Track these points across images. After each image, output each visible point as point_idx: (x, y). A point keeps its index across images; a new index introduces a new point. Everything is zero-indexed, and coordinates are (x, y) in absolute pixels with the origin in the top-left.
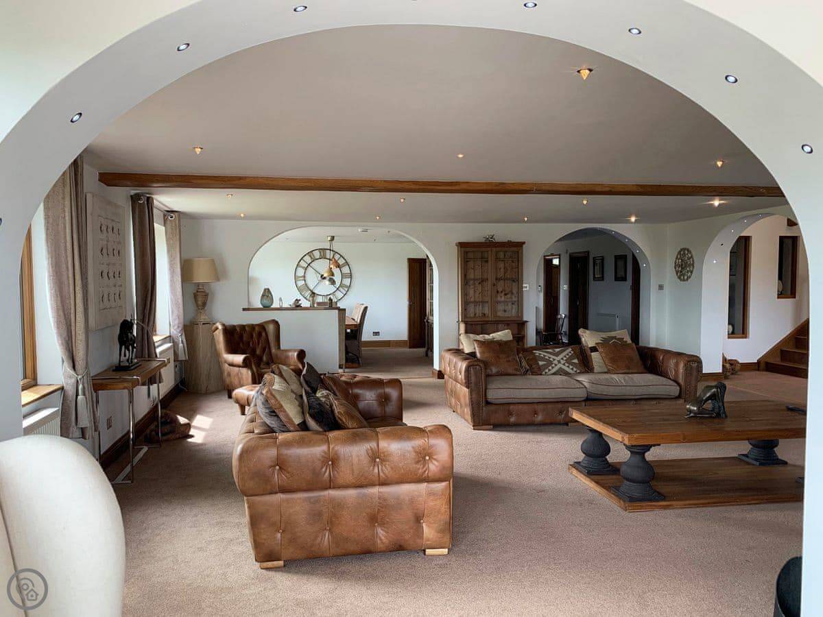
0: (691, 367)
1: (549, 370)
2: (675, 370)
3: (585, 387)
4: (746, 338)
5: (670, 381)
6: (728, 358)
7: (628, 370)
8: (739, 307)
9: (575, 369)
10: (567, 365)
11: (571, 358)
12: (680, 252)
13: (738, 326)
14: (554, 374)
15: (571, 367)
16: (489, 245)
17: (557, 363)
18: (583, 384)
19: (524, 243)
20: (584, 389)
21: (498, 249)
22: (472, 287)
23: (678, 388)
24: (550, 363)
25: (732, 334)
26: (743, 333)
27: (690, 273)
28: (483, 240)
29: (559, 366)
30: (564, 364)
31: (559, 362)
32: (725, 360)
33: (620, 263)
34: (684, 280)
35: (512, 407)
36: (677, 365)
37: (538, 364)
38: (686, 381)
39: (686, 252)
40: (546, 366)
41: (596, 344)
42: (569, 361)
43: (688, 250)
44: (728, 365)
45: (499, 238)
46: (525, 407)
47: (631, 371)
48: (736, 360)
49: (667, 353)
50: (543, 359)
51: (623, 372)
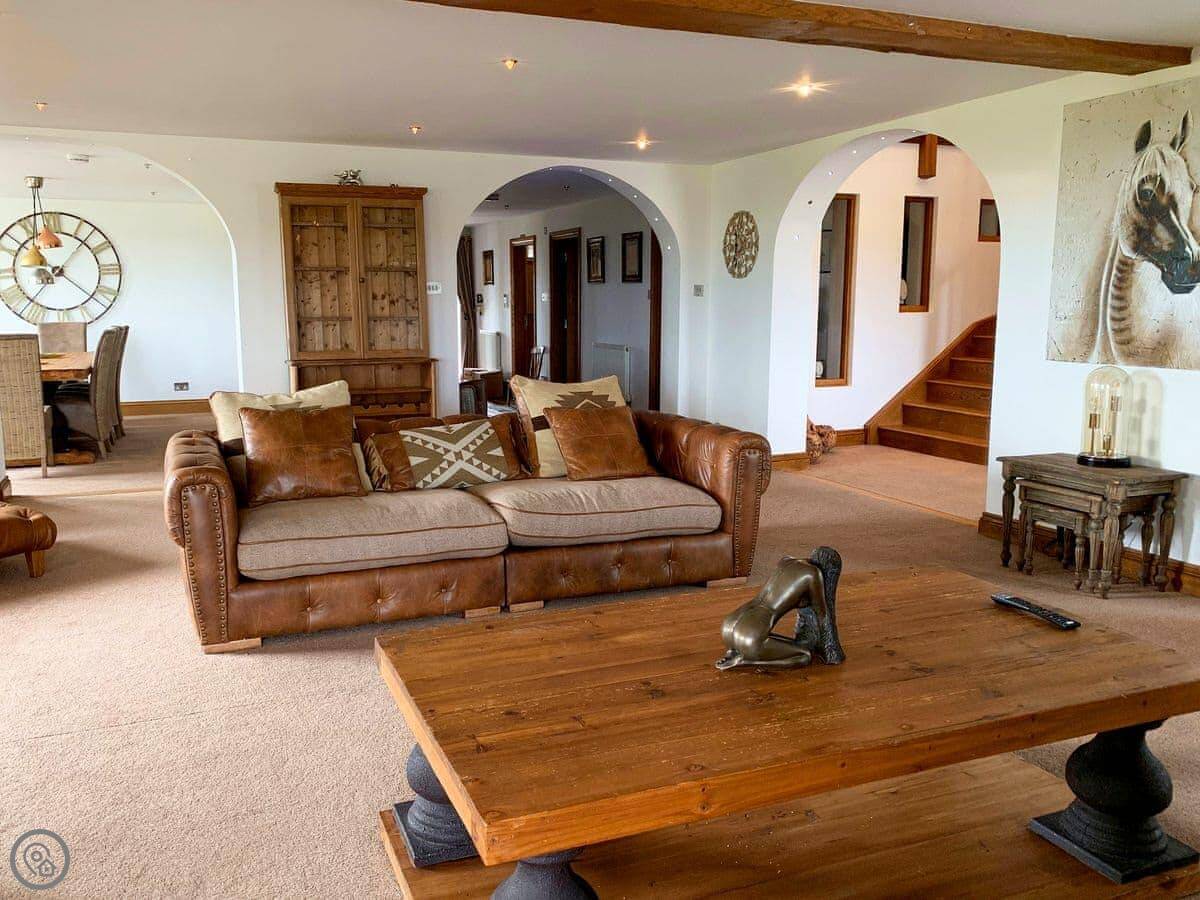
0: (747, 461)
1: (434, 477)
2: (712, 467)
3: (505, 522)
4: (846, 384)
5: (700, 493)
6: (816, 423)
7: (613, 472)
8: (835, 329)
9: (495, 472)
10: (476, 462)
11: (488, 444)
12: (734, 219)
13: (833, 364)
14: (444, 487)
15: (486, 467)
16: (350, 189)
17: (453, 459)
18: (498, 514)
19: (424, 191)
20: (502, 527)
21: (369, 202)
22: (315, 284)
23: (718, 511)
24: (436, 459)
25: (823, 378)
26: (842, 376)
27: (750, 262)
28: (335, 181)
29: (460, 465)
30: (470, 461)
31: (459, 456)
32: (811, 427)
33: (632, 248)
34: (740, 276)
35: (311, 587)
36: (716, 455)
37: (408, 463)
38: (735, 494)
39: (745, 220)
40: (426, 468)
41: (546, 410)
42: (481, 453)
43: (748, 215)
44: (816, 439)
45: (371, 178)
46: (350, 583)
47: (619, 472)
48: (829, 427)
49: (699, 426)
50: (421, 451)
51: (596, 475)
